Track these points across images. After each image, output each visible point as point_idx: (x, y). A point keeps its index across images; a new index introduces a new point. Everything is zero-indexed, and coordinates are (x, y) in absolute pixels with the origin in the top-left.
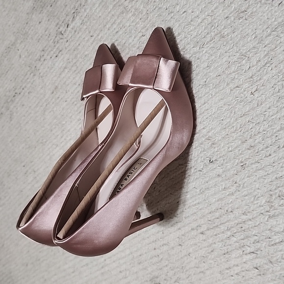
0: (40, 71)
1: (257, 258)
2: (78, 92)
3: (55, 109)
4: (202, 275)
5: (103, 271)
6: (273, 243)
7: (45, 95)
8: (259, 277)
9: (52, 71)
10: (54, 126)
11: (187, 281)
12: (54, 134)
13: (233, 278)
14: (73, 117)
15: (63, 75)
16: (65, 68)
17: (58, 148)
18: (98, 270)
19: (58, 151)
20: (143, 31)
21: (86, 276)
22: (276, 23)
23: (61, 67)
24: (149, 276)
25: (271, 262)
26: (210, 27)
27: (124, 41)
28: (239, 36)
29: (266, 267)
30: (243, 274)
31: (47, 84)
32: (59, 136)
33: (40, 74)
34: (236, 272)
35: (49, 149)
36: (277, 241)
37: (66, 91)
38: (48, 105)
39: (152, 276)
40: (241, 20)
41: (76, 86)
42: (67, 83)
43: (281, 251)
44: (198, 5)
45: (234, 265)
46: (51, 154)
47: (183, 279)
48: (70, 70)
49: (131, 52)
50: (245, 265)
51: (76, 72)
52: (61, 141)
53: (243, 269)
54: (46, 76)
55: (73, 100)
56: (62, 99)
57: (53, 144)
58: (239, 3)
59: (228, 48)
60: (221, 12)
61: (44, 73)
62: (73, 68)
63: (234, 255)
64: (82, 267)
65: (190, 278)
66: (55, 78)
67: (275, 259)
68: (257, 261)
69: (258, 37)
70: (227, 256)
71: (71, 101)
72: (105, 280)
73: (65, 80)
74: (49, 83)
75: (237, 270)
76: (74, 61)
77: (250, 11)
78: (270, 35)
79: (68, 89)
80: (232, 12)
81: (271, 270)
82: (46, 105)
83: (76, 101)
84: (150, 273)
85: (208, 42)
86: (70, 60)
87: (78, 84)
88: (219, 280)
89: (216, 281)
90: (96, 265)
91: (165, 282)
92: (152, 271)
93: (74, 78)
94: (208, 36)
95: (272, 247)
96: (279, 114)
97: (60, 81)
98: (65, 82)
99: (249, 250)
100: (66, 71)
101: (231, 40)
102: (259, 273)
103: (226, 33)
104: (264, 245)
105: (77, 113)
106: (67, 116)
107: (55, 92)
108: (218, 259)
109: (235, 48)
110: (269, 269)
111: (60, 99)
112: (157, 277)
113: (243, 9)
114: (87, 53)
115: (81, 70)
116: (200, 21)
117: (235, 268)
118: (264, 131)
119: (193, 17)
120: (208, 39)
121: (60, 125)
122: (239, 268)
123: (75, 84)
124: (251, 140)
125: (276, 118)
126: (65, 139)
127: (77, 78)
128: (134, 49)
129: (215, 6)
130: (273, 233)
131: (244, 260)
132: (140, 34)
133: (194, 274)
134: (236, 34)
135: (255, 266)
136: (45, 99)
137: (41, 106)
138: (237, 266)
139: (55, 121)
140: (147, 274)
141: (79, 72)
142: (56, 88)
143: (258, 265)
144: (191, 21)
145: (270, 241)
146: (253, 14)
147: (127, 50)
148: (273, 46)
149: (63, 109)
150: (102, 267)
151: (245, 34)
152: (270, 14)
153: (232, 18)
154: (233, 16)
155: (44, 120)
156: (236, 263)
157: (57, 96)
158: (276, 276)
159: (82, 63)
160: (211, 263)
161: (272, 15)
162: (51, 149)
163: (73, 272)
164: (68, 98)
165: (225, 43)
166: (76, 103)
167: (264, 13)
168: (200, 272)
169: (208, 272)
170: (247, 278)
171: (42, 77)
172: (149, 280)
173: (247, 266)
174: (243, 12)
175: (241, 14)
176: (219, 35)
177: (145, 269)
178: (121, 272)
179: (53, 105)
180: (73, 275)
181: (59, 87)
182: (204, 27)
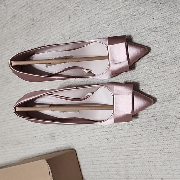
0: (6, 2)
1: (108, 134)
2: (29, 23)
3: (11, 28)
4: (79, 137)
5: (23, 124)
6: (118, 129)
7: (6, 17)
8: (107, 143)
9: (14, 5)
10: (8, 38)
11: (70, 138)
12: (7, 42)
13: (94, 141)
14: (23, 36)
15: (21, 10)
16: (24, 6)
17: (8, 51)
18: (19, 124)
19: (8, 53)
20: (78, 4)
21: (11, 125)
22: (148, 27)
23: (21, 5)
24: (49, 132)
25: (114, 137)
26: (115, 16)
27: (65, 5)
28: (129, 27)
29: (112, 139)
30: (100, 140)
31: (9, 12)
32: (11, 45)
33: (5, 3)
34: (96, 139)
35: (2, 50)
36: (120, 129)
37: (21, 20)
38: (7, 24)
39: (51, 133)
40: (132, 19)
41: (28, 20)
42: (23, 16)
43: (120, 133)
44: (112, 3)
45: (96, 135)
46: (3, 53)
47: (68, 137)
48: (27, 8)
49: (68, 13)
50: (102, 136)
51: (30, 11)
52: (11, 48)
53: (100, 138)
54: (10, 6)
55: (25, 27)
56: (17, 23)
57: (6, 48)
58: (134, 10)
59: (122, 31)
60: (123, 11)
61: (8, 4)
62: (29, 8)
63: (97, 131)
64: (10, 120)
65: (72, 137)
66: (15, 10)
67: (117, 136)
68: (108, 136)
69: (138, 31)
70: (94, 130)
71: (23, 27)
72: (23, 129)
73: (22, 13)
74: (11, 12)
75: (97, 138)
76: (31, 4)
77: (138, 16)
78: (144, 32)
79: (23, 19)
80: (129, 14)
81: (113, 141)
82: (6, 24)
83: (27, 28)
84: (51, 131)
85: (112, 24)
86: (28, 3)
87: (30, 19)
88: (87, 141)
89: (85, 141)
90: (19, 121)
91: (58, 136)
92: (52, 130)
93: (28, 14)
94: (113, 21)
95: (117, 131)
96: (137, 72)
97: (19, 13)
98: (22, 14)
99: (105, 130)
100: (24, 8)
101: (124, 27)
102: (107, 141)
103: (123, 23)
104: (113, 129)
105: (25, 35)
106: (18, 35)
107: (13, 18)
108: (89, 131)
109: (125, 32)
110: (113, 140)
111: (16, 23)
112: (54, 134)
113: (135, 14)
114: (40, 3)
115: (34, 11)
116: (111, 11)
117: (97, 137)
118: (128, 77)
119: (108, 8)
120: (113, 23)
121: (12, 38)
122: (99, 137)
123: (28, 18)
124: (121, 80)
125: (135, 73)
126: (14, 48)
127: (30, 15)
128: (70, 11)
129: (121, 7)
130: (119, 125)
131: (102, 134)
132: (76, 5)
133: (75, 136)
134: (128, 25)
135: (106, 138)
136: (5, 20)
137: (2, 23)
138: (98, 136)
139: (10, 35)
140: (49, 131)
141: (32, 12)
142: (15, 16)
143: (108, 138)
144: (106, 9)
145: (116, 128)
146: (139, 19)
147: (66, 11)
148: (144, 39)
149: (17, 30)
150: (23, 123)
151: (132, 27)
152: (147, 22)
153: (128, 17)
154: (128, 16)
155: (2, 32)
156: (97, 135)
157: (14, 21)
158: (115, 144)
159: (36, 7)
160: (85, 132)
161: (148, 23)
162: (3, 51)
163: (3, 122)
164: (22, 24)
165: (121, 28)
166: (26, 29)
167: (144, 20)
168: (78, 135)
169: (82, 136)
170: (101, 142)
171: (6, 6)
172: (49, 134)
173: (102, 137)
174: (134, 16)
175: (133, 16)
176: (119, 23)
177: (48, 128)
178: (34, 127)
179: (11, 25)
180: (3, 123)
181: (17, 16)
182: (112, 15)
